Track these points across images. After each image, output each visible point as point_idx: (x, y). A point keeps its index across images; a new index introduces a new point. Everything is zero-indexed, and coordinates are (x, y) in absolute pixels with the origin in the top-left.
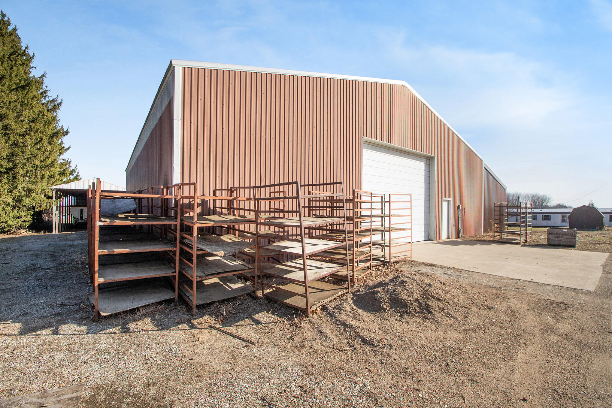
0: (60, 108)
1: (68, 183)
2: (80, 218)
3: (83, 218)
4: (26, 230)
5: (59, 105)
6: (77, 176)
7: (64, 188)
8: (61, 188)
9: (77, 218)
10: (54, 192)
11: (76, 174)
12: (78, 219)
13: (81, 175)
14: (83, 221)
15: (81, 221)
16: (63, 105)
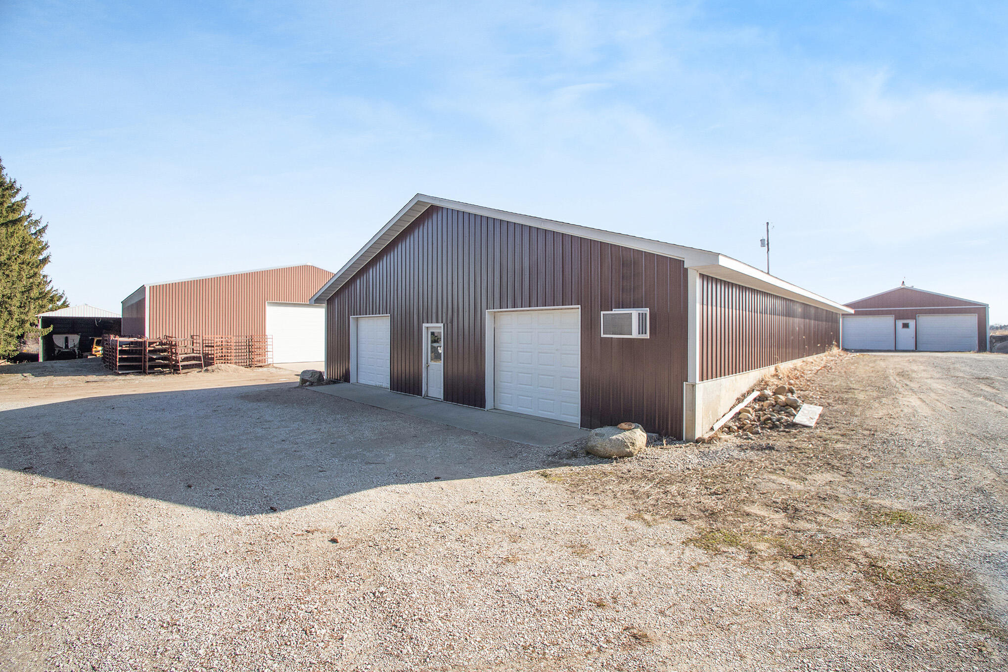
0: (46, 231)
1: (56, 310)
2: (65, 347)
3: (68, 347)
4: (4, 361)
5: (44, 228)
6: (65, 302)
7: (51, 315)
8: (48, 315)
9: (61, 346)
10: (40, 320)
11: (63, 300)
12: (62, 348)
13: (69, 301)
14: (69, 350)
15: (66, 350)
16: (48, 228)
